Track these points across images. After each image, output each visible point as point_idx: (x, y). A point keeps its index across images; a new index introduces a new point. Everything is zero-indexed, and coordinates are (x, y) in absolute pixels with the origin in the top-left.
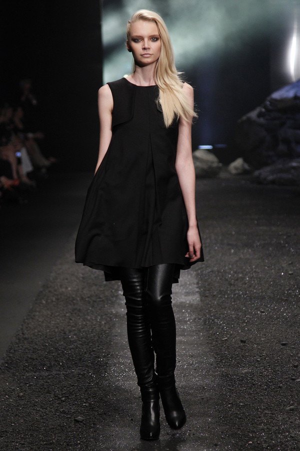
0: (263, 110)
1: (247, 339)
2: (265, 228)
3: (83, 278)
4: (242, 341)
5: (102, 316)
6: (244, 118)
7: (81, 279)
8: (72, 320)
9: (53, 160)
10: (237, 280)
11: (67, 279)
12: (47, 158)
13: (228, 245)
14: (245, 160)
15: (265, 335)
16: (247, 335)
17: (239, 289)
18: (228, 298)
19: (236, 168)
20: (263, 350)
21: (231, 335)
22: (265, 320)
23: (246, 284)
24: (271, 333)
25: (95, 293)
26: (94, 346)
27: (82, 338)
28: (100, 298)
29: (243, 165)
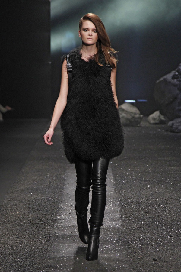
0: (177, 73)
1: (158, 258)
2: (175, 168)
3: (29, 204)
4: (154, 260)
5: (43, 236)
6: (162, 79)
7: (27, 205)
8: (19, 238)
9: (9, 108)
10: (151, 210)
11: (16, 205)
12: (4, 106)
13: (146, 181)
14: (161, 113)
15: (173, 255)
16: (158, 255)
17: (154, 217)
18: (144, 224)
19: (154, 119)
20: (171, 267)
21: (146, 254)
22: (173, 243)
23: (159, 213)
24: (178, 253)
25: (38, 217)
26: (36, 260)
27: (26, 253)
28: (42, 221)
29: (159, 117)
